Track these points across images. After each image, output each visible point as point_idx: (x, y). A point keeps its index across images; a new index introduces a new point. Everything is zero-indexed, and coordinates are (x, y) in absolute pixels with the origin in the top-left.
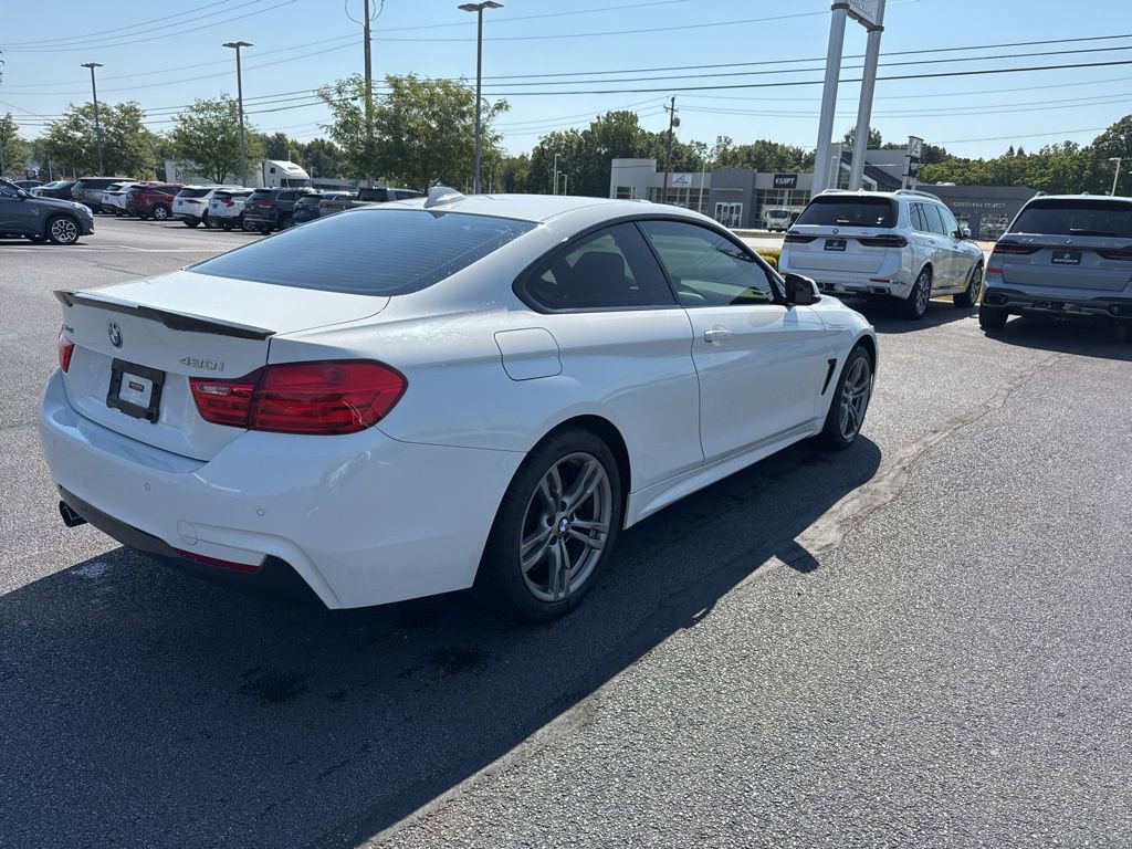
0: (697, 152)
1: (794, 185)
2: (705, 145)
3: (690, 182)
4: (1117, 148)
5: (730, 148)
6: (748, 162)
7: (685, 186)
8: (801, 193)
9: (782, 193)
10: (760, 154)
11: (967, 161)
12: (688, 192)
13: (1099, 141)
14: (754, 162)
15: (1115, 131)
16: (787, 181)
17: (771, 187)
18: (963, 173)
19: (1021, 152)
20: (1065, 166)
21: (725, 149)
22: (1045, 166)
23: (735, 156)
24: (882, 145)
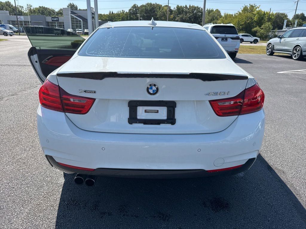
0: (20, 9)
1: (58, 21)
2: (23, 7)
3: (23, 19)
4: (134, 12)
5: (32, 8)
6: (39, 13)
7: (22, 20)
8: (61, 23)
9: (55, 23)
10: (42, 11)
11: (101, 14)
12: (23, 22)
13: (130, 10)
14: (41, 13)
15: (133, 8)
16: (56, 19)
17: (51, 21)
18: (101, 17)
19: (112, 12)
20: (124, 16)
21: (30, 9)
22: (119, 16)
23: (34, 11)
24: (78, 9)
